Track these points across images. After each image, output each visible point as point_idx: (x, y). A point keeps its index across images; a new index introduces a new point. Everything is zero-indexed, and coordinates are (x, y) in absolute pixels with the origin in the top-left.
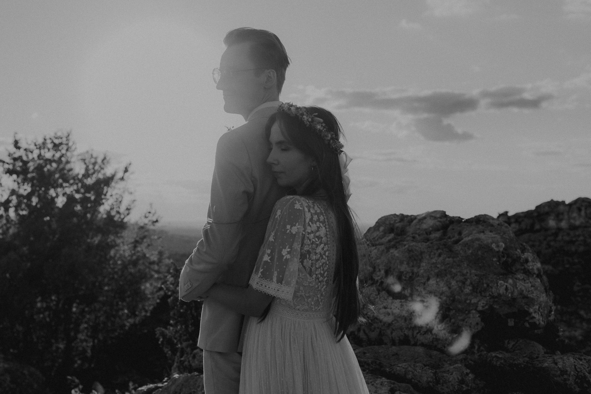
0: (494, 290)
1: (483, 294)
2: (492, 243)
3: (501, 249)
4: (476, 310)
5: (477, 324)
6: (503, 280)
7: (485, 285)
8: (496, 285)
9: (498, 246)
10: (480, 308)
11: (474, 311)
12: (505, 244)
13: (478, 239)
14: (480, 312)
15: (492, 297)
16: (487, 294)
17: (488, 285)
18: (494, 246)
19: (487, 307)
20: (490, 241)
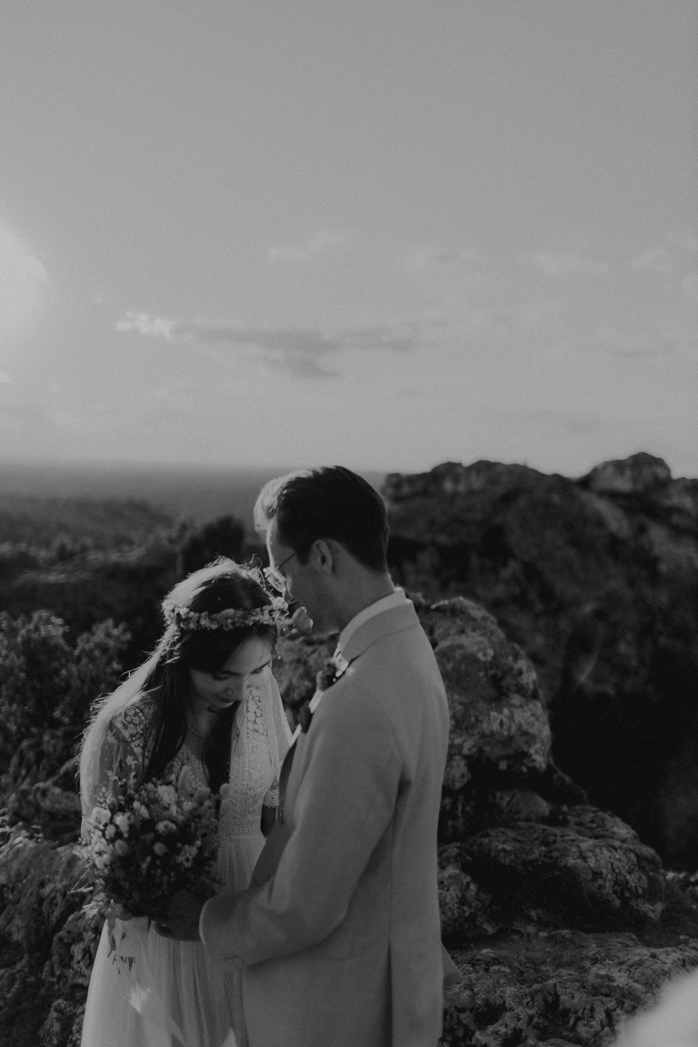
0: (485, 726)
1: (470, 731)
2: (477, 652)
3: (489, 658)
4: (460, 754)
5: (463, 776)
6: (496, 711)
7: (473, 719)
8: (487, 718)
9: (485, 655)
10: (465, 751)
11: (457, 758)
12: (495, 651)
13: (460, 647)
14: (465, 757)
15: (483, 735)
16: (476, 731)
17: (477, 719)
18: (480, 655)
19: (474, 750)
20: (476, 648)
